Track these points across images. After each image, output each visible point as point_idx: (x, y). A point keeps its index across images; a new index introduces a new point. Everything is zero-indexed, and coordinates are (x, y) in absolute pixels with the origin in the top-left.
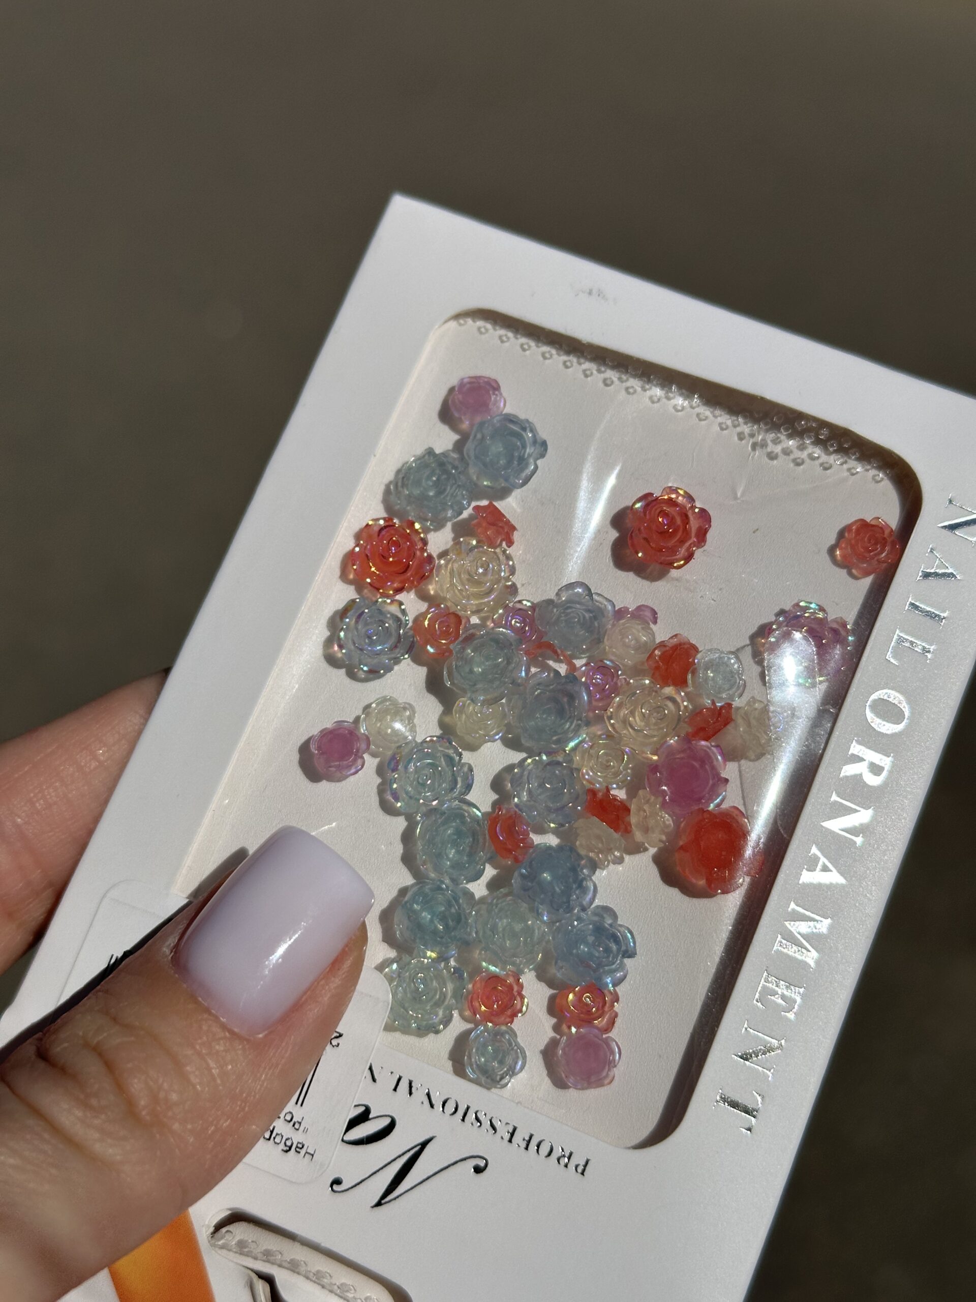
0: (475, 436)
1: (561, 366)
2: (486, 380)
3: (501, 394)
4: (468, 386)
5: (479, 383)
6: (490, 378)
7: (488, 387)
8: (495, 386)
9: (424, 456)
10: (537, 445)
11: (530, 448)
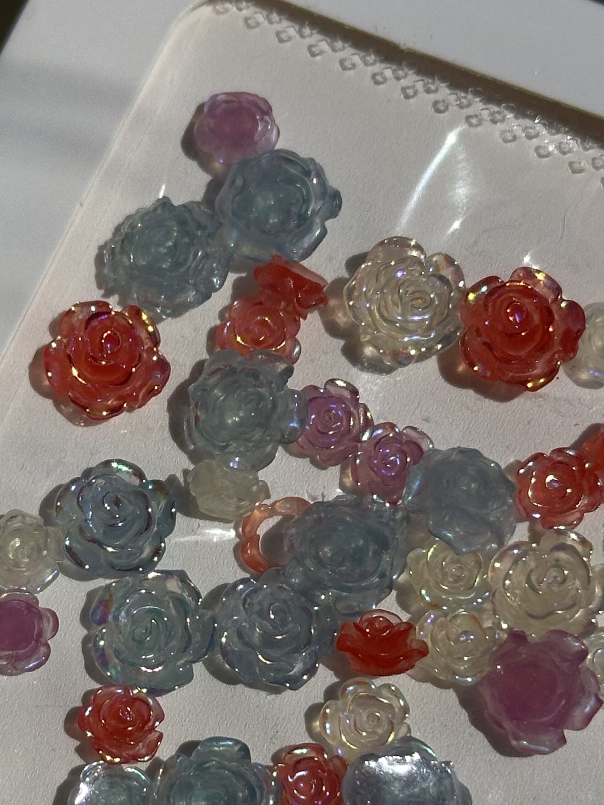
0: (233, 182)
1: (368, 79)
2: (251, 98)
3: (273, 121)
4: (224, 105)
5: (240, 103)
6: (257, 96)
7: (254, 109)
8: (265, 108)
9: (155, 210)
10: (327, 198)
11: (315, 202)
